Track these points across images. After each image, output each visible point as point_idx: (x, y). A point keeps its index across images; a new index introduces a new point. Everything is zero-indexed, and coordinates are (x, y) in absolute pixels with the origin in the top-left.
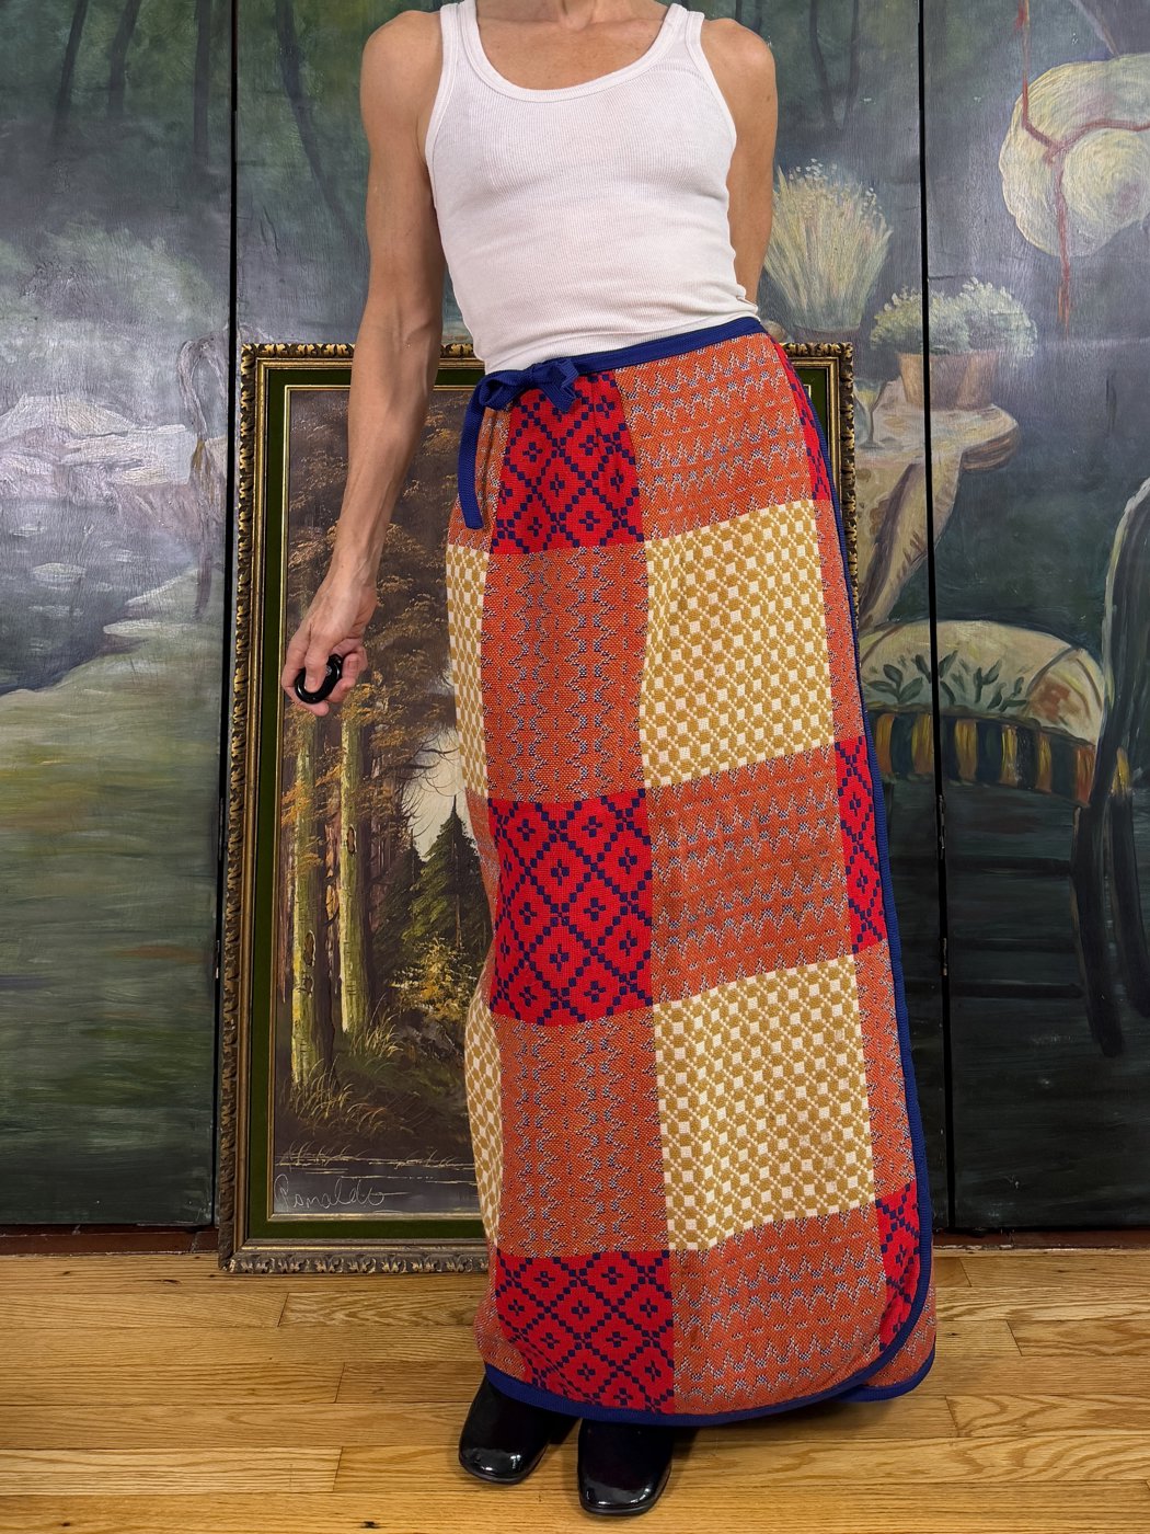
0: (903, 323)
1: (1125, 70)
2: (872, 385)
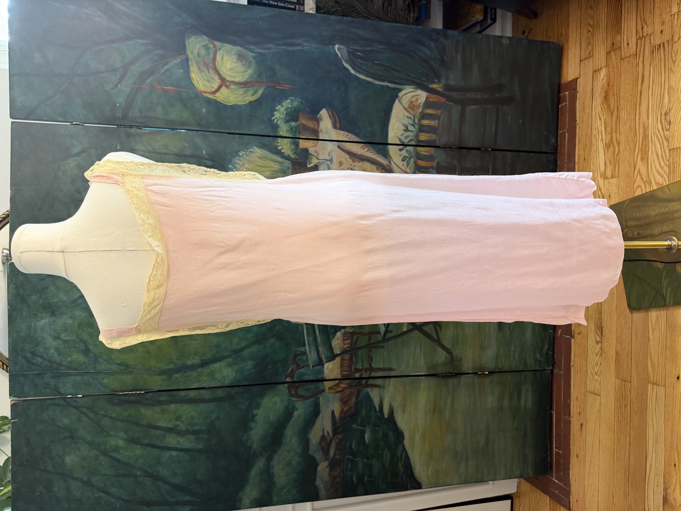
0: (289, 146)
1: (192, 52)
2: (310, 159)
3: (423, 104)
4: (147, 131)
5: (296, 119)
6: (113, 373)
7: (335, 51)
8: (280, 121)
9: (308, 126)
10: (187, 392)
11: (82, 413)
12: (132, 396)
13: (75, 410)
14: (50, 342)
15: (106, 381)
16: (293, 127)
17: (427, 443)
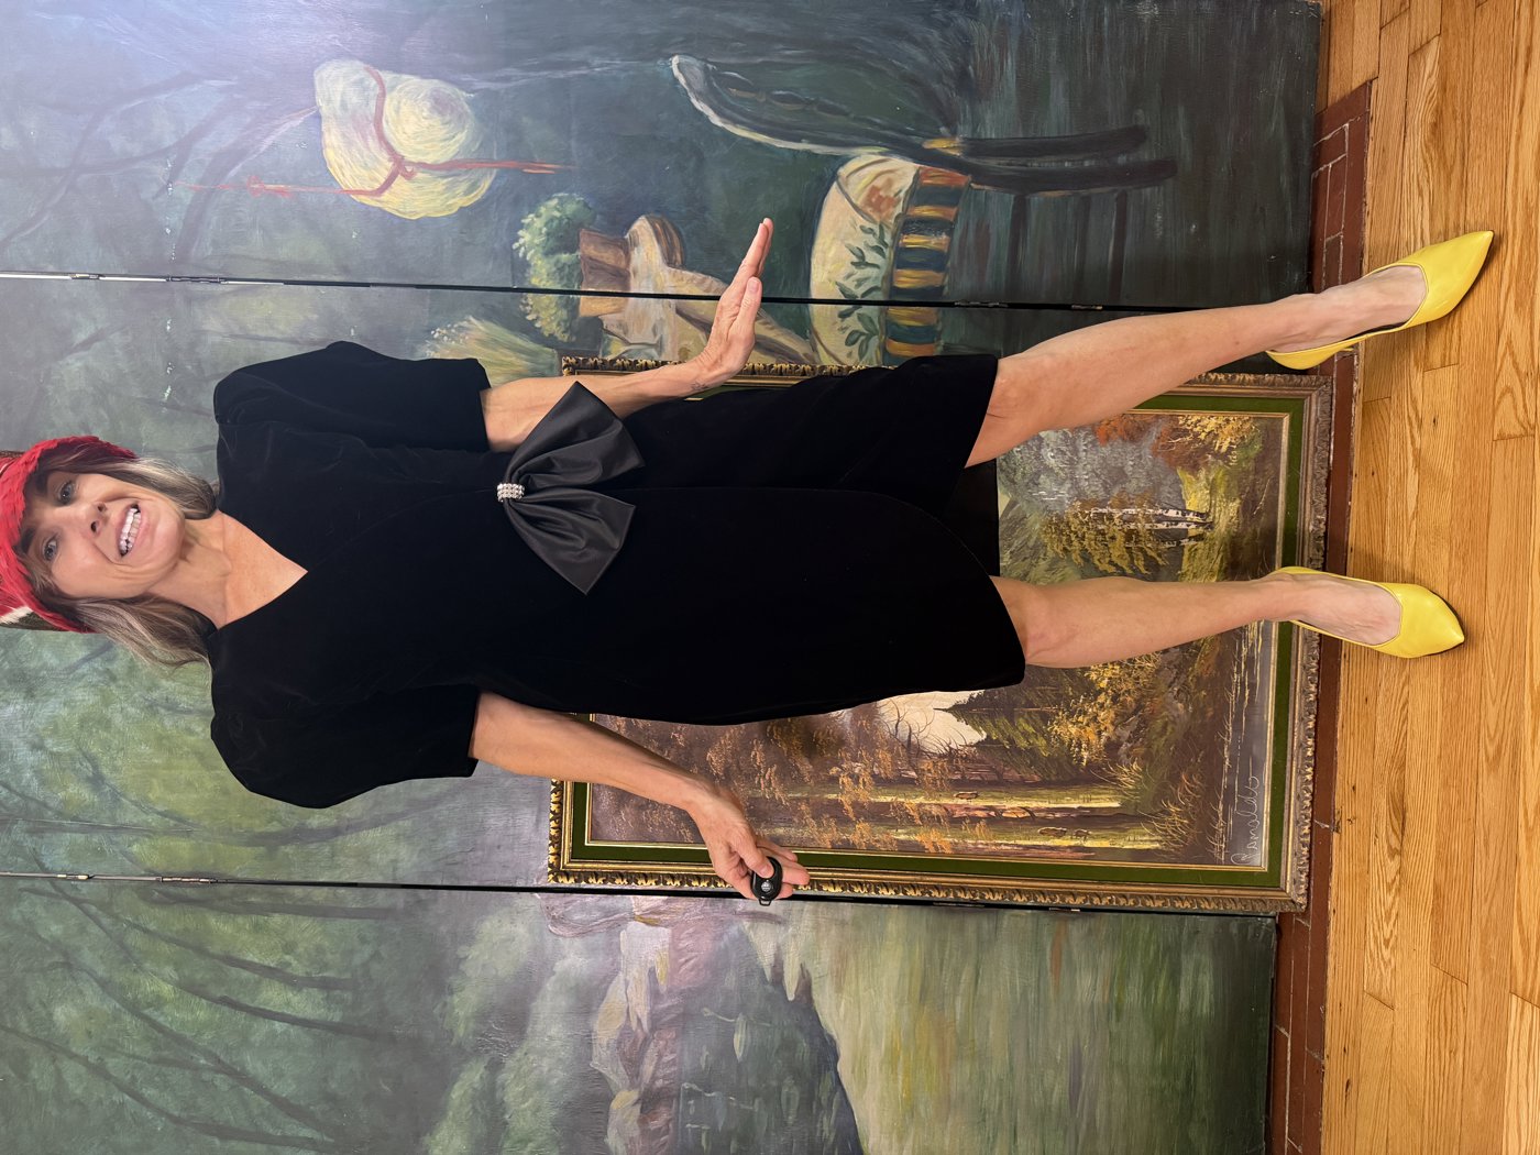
0: (553, 312)
1: (329, 101)
2: (606, 342)
3: (907, 192)
4: (228, 290)
5: (571, 248)
6: (150, 832)
7: (672, 70)
8: (532, 252)
9: (605, 264)
10: (309, 889)
11: (87, 913)
12: (191, 886)
13: (73, 908)
14: (24, 755)
15: (135, 848)
16: (565, 264)
17: (900, 1077)
